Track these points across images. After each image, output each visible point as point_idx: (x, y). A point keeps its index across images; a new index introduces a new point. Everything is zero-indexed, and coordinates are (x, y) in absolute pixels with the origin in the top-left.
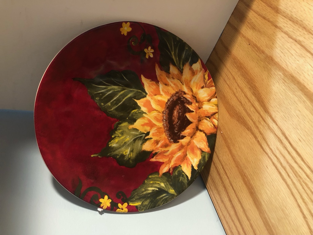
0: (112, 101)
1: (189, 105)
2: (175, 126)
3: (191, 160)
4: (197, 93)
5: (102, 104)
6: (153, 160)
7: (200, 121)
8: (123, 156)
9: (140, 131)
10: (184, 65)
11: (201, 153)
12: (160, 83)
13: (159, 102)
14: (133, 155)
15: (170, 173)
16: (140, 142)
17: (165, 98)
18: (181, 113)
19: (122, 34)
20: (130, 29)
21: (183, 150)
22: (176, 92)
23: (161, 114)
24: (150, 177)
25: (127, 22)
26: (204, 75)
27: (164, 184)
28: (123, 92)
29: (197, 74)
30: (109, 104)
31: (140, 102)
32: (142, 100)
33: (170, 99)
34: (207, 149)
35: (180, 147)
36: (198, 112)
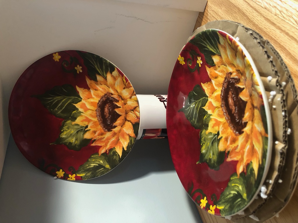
0: (58, 107)
1: (117, 102)
2: (108, 119)
3: (122, 143)
4: (121, 93)
5: (52, 110)
6: (93, 145)
7: (127, 113)
8: (70, 143)
9: (80, 126)
10: (106, 73)
11: (129, 138)
12: (92, 89)
13: (92, 104)
14: (78, 142)
15: (107, 154)
16: (82, 133)
17: (96, 100)
18: (110, 110)
19: (56, 61)
20: (60, 57)
21: (116, 137)
22: (105, 94)
23: (95, 112)
24: (92, 156)
25: (56, 52)
26: (123, 79)
27: (103, 161)
28: (65, 99)
29: (117, 79)
30: (56, 109)
31: (77, 106)
32: (79, 103)
33: (101, 100)
34: (133, 135)
35: (113, 134)
36: (124, 107)
